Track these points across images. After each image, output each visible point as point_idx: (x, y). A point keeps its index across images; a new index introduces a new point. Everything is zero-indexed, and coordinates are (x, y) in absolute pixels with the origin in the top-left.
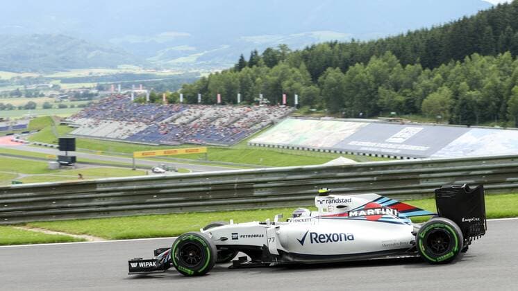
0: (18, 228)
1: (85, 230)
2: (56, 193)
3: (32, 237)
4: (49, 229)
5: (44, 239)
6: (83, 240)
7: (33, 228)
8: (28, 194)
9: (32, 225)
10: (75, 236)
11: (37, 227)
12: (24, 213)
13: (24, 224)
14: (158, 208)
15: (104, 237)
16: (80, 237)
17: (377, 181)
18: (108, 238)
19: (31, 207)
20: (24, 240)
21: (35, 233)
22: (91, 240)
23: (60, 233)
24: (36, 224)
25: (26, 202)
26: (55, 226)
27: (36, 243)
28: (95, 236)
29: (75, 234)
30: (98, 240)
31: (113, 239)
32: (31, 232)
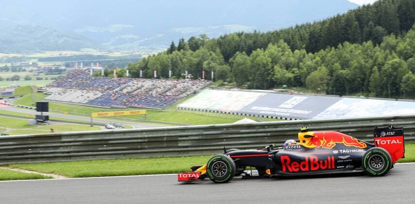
0: (3, 168)
1: (52, 170)
2: (31, 142)
3: (12, 175)
4: (26, 169)
5: (22, 177)
6: (50, 178)
7: (14, 168)
8: (11, 143)
9: (13, 166)
10: (45, 175)
11: (17, 168)
12: (8, 157)
13: (7, 165)
15: (66, 175)
16: (49, 175)
18: (69, 176)
19: (13, 153)
20: (7, 177)
21: (15, 172)
22: (56, 177)
23: (34, 172)
24: (16, 166)
25: (10, 149)
26: (31, 167)
27: (16, 179)
28: (60, 175)
29: (45, 173)
30: (62, 178)
31: (73, 177)
32: (12, 172)
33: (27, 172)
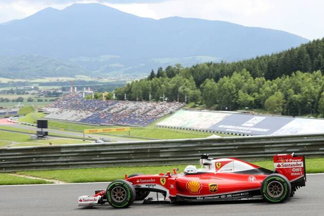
0: (12, 174)
1: (53, 176)
2: (35, 153)
3: (22, 180)
4: (31, 176)
5: (28, 182)
6: (52, 183)
7: (20, 175)
8: (18, 153)
9: (20, 173)
10: (47, 180)
11: (23, 174)
12: (16, 165)
13: (15, 172)
14: (99, 164)
15: (65, 181)
16: (50, 181)
17: (238, 149)
18: (68, 182)
19: (20, 162)
20: (15, 182)
21: (22, 178)
22: (57, 183)
23: (38, 178)
24: (23, 172)
25: (17, 158)
26: (35, 173)
27: (23, 184)
28: (60, 180)
29: (47, 179)
30: (62, 183)
31: (71, 183)
32: (19, 177)
33: (31, 178)
